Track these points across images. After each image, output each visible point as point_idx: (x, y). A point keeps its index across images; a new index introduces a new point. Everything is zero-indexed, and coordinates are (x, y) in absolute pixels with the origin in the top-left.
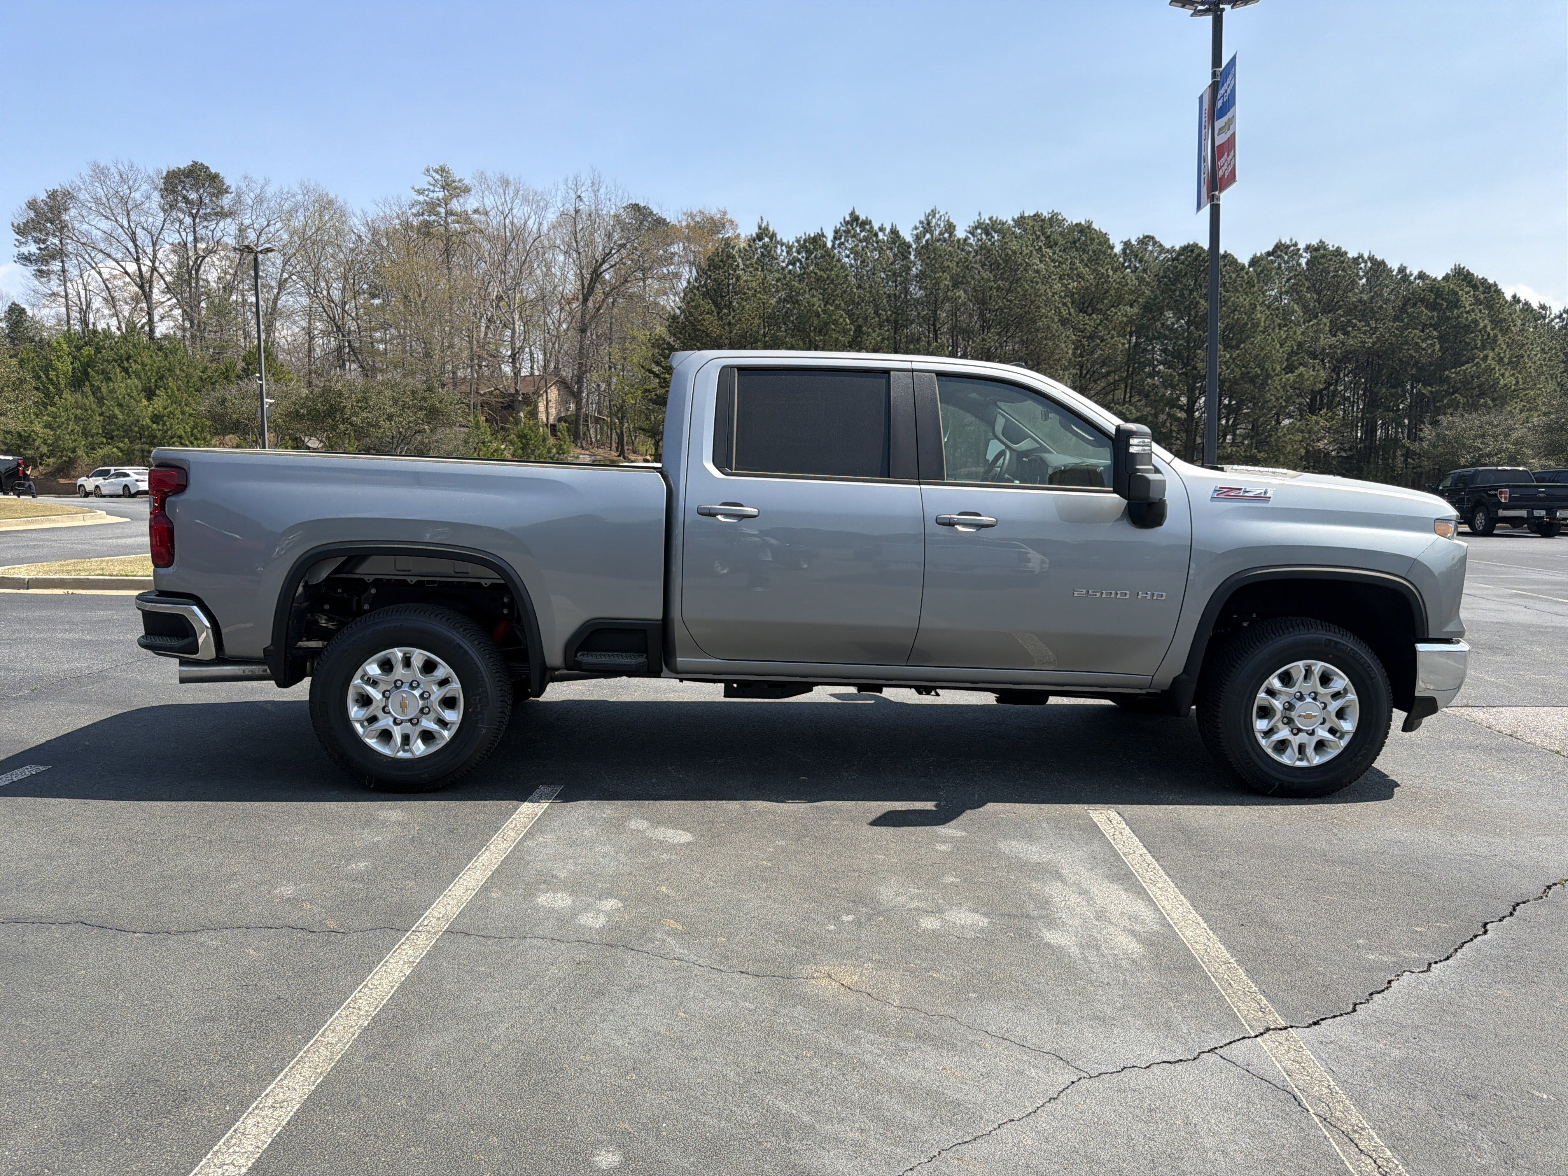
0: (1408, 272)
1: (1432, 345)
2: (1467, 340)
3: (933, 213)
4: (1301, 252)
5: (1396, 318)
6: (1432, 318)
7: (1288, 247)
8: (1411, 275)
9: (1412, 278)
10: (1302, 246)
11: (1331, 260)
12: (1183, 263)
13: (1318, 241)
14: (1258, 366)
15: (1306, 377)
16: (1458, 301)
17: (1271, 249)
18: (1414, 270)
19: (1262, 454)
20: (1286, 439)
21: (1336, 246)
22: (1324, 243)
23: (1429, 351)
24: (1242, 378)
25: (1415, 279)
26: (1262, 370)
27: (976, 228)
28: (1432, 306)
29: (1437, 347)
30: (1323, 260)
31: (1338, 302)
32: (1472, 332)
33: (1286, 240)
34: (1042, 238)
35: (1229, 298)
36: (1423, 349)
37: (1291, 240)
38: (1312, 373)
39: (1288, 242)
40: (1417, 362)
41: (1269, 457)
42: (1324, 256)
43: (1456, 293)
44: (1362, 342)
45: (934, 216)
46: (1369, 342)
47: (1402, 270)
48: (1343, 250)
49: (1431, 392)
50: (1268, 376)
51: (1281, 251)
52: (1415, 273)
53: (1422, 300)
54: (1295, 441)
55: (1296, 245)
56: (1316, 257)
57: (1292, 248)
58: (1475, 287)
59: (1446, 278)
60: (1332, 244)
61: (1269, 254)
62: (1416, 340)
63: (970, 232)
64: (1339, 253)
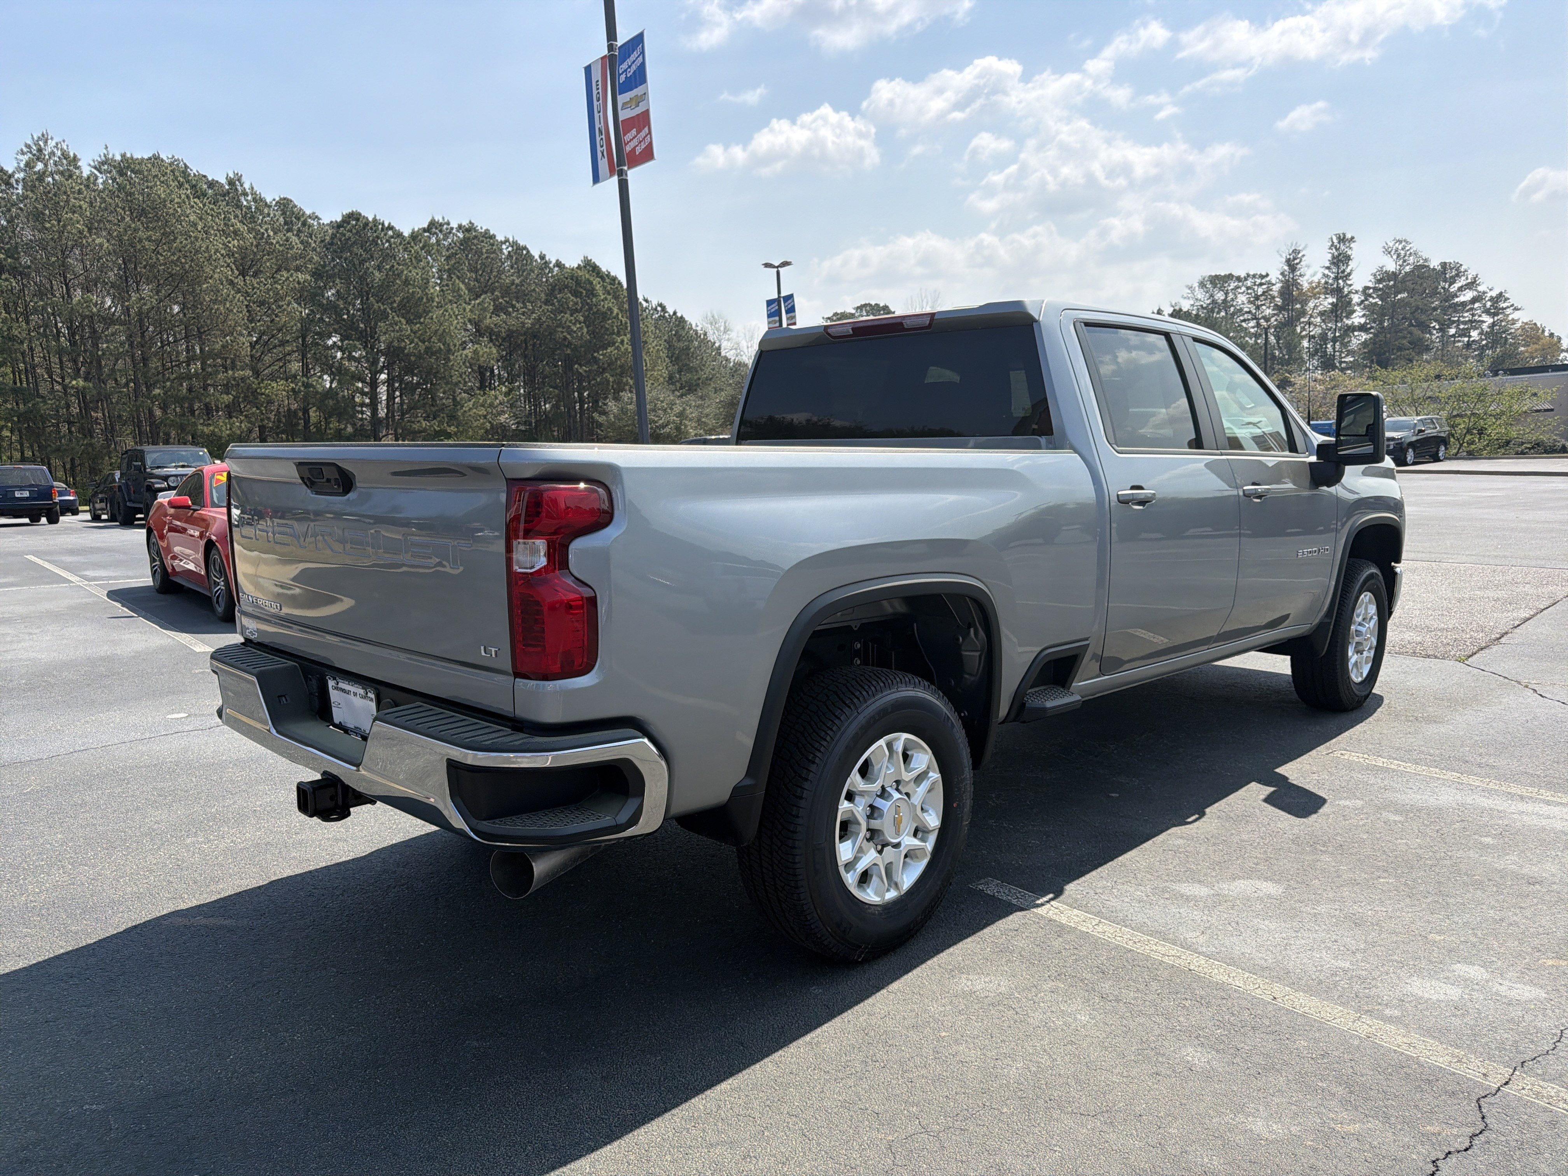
0: (547, 259)
1: (581, 328)
2: (607, 326)
3: (45, 138)
4: (454, 231)
5: (546, 303)
6: (576, 303)
7: (441, 225)
8: (550, 262)
9: (551, 265)
10: (454, 225)
11: (483, 241)
12: (350, 231)
13: (468, 222)
14: (440, 341)
15: (481, 353)
16: (594, 289)
17: (426, 226)
18: (552, 258)
19: (452, 428)
20: (471, 413)
21: (484, 228)
22: (473, 224)
23: (579, 334)
24: (426, 352)
25: (554, 266)
26: (444, 345)
27: (103, 163)
28: (576, 294)
29: (585, 330)
30: (475, 241)
31: (494, 283)
32: (609, 319)
33: (438, 218)
34: (187, 186)
35: (402, 272)
36: (575, 332)
37: (443, 218)
38: (485, 350)
39: (441, 221)
40: (570, 343)
41: (458, 431)
42: (476, 237)
43: (591, 283)
44: (522, 323)
45: (46, 142)
46: (529, 322)
47: (542, 257)
48: (492, 233)
49: (585, 371)
50: (449, 351)
51: (436, 228)
52: (554, 261)
53: (567, 287)
54: (480, 416)
55: (448, 224)
56: (469, 238)
57: (445, 226)
58: (602, 278)
59: (579, 267)
60: (482, 225)
61: (425, 230)
62: (568, 323)
63: (95, 168)
64: (488, 236)
